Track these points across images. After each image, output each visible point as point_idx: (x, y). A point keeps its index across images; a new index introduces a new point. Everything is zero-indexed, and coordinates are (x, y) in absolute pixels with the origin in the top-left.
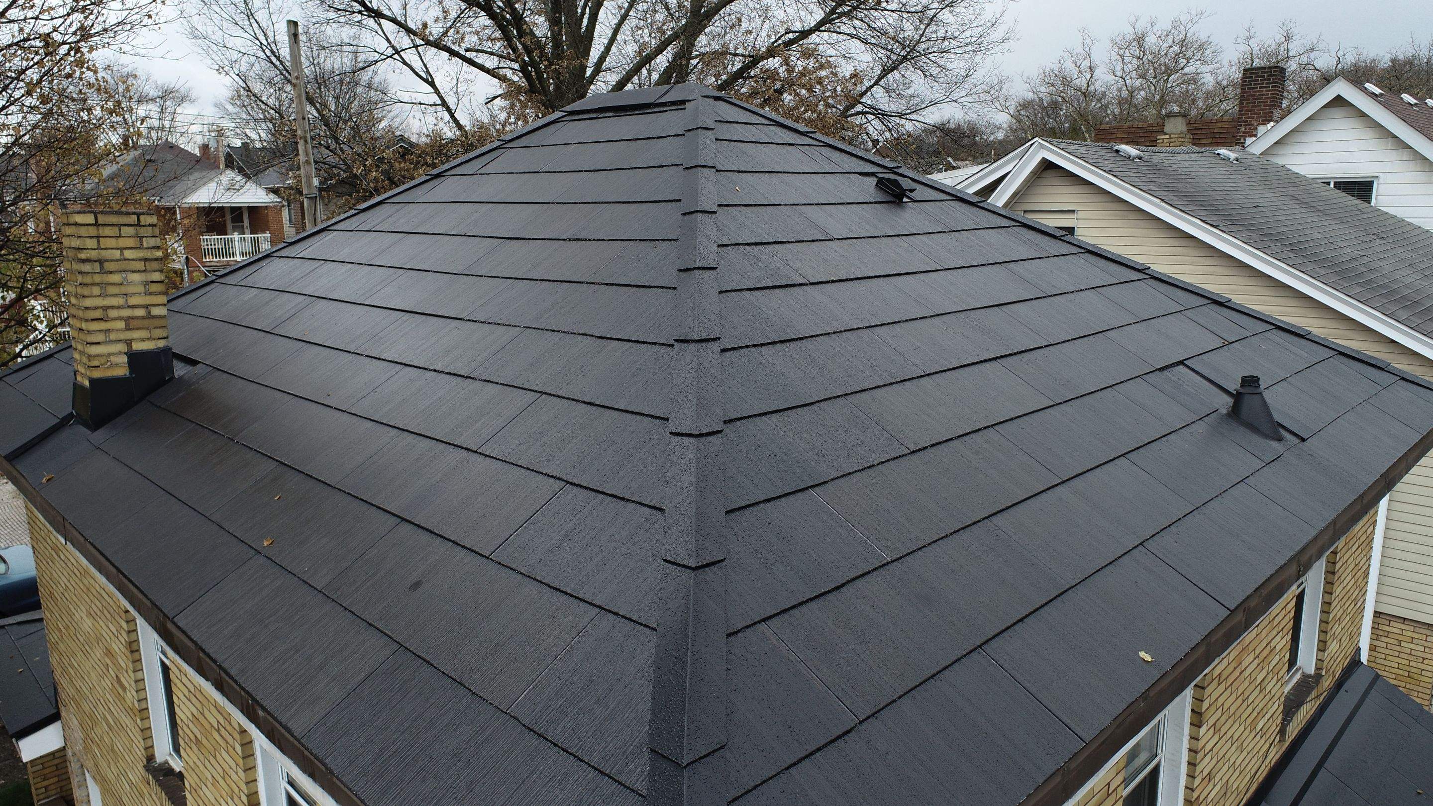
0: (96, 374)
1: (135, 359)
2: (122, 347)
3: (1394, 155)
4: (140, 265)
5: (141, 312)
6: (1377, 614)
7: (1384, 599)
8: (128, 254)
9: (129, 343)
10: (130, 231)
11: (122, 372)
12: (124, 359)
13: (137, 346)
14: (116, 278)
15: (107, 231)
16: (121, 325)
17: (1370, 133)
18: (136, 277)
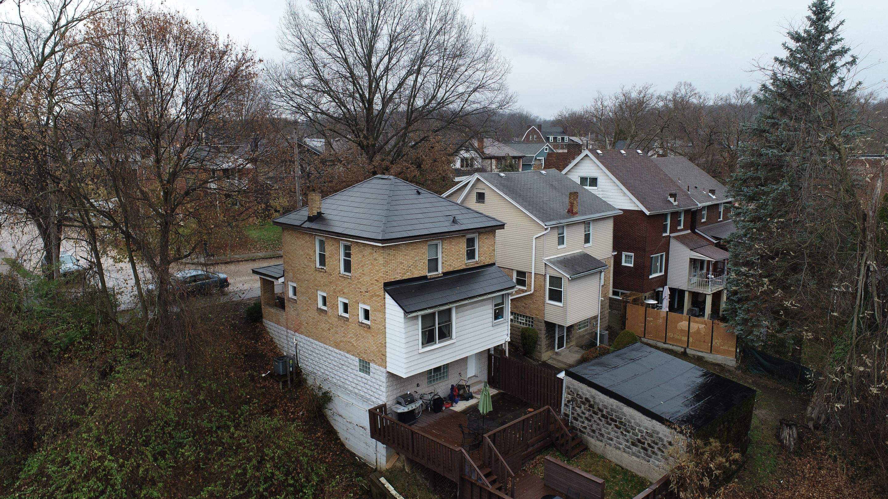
0: (314, 215)
1: (318, 213)
3: (601, 171)
5: (319, 208)
8: (318, 199)
10: (318, 196)
12: (316, 213)
13: (318, 211)
14: (316, 202)
16: (317, 209)
18: (318, 202)
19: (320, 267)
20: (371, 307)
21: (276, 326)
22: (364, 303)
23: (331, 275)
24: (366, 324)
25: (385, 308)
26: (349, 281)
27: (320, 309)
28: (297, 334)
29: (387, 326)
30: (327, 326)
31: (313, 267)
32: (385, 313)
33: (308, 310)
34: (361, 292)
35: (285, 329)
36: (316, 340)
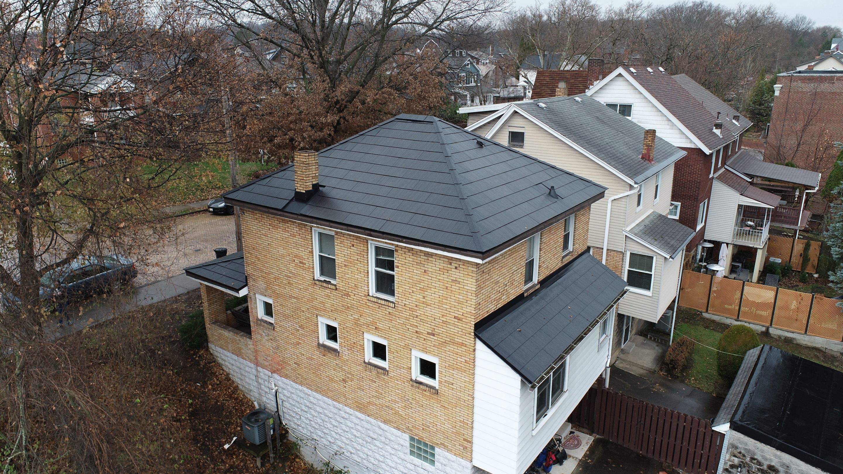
0: (307, 189)
1: (313, 185)
2: (311, 183)
3: (638, 96)
4: (314, 164)
5: (314, 175)
6: (608, 250)
7: (609, 245)
8: (313, 162)
9: (312, 182)
10: (313, 156)
11: (311, 189)
12: (311, 186)
13: (314, 183)
14: (311, 167)
15: (310, 157)
16: (311, 178)
17: (630, 87)
18: (314, 167)
19: (322, 278)
20: (440, 358)
21: (236, 358)
22: (425, 350)
23: (348, 295)
24: (427, 385)
25: (474, 366)
26: (390, 310)
27: (324, 346)
28: (276, 376)
29: (476, 395)
30: (340, 375)
31: (309, 277)
32: (474, 374)
33: (299, 344)
34: (417, 332)
35: (252, 365)
36: (316, 391)
